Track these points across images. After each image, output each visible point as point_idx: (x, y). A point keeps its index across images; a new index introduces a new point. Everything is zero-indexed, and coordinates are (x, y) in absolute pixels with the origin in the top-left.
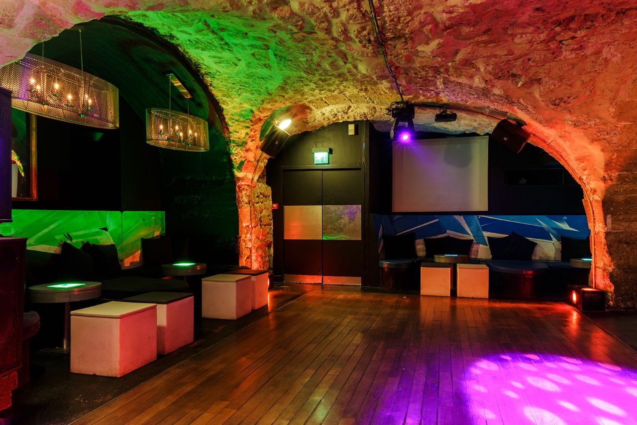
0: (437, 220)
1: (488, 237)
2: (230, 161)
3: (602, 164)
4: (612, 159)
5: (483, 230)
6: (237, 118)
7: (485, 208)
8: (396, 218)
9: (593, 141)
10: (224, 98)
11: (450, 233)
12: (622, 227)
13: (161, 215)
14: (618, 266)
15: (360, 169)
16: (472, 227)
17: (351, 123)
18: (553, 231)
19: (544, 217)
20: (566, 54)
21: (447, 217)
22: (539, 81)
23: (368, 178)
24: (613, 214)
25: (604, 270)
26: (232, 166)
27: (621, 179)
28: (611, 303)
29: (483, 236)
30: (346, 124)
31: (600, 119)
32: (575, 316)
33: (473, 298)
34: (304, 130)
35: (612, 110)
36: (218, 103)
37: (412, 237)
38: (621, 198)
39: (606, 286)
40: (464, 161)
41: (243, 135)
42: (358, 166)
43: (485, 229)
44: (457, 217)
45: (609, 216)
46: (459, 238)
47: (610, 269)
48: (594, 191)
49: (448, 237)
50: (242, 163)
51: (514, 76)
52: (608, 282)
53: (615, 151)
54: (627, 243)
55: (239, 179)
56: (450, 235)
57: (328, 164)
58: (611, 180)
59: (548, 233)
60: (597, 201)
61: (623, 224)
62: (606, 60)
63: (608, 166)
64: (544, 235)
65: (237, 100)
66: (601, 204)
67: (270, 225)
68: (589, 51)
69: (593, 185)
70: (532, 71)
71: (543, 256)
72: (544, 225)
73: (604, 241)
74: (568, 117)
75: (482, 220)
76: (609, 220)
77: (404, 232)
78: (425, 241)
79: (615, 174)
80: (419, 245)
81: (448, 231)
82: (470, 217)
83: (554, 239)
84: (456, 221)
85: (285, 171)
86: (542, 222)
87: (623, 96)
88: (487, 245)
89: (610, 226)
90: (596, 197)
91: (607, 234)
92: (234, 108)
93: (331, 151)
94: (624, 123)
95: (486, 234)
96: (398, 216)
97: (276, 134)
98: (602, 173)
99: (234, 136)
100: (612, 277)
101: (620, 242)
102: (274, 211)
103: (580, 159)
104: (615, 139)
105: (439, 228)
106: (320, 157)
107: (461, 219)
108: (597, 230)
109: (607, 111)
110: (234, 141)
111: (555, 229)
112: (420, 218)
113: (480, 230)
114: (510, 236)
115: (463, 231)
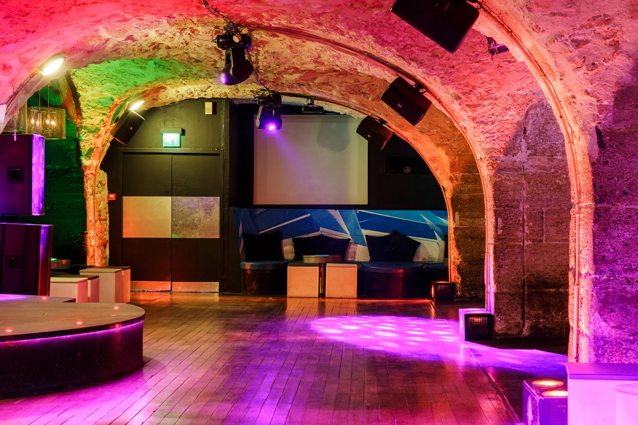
0: (309, 215)
1: (366, 236)
2: (78, 147)
3: (448, 166)
4: (455, 162)
5: (361, 228)
6: (94, 105)
7: (365, 201)
8: (258, 212)
9: (438, 145)
10: (84, 86)
11: (324, 231)
12: (467, 223)
14: (464, 259)
15: (218, 155)
16: (350, 224)
17: (209, 100)
18: (438, 229)
19: (429, 212)
21: (320, 211)
23: (228, 165)
24: (460, 211)
25: (455, 264)
26: (79, 153)
27: (464, 179)
28: (459, 293)
29: (361, 235)
30: (203, 100)
31: (440, 128)
33: (341, 298)
36: (76, 90)
37: (278, 237)
38: (466, 196)
39: (455, 278)
40: (341, 145)
41: (98, 121)
42: (216, 151)
43: (364, 226)
44: (332, 212)
45: (457, 213)
46: (334, 237)
47: (458, 262)
49: (322, 235)
50: (91, 150)
51: (364, 93)
52: (457, 274)
53: (458, 155)
54: (472, 238)
55: (86, 167)
56: (323, 234)
57: (180, 147)
58: (457, 180)
59: (432, 230)
60: (449, 199)
61: (469, 220)
63: (453, 167)
64: (428, 233)
65: (99, 89)
66: (451, 201)
67: (106, 220)
70: (378, 91)
71: (426, 257)
72: (429, 222)
73: (453, 235)
75: (361, 216)
76: (457, 217)
77: (270, 229)
78: (294, 240)
79: (459, 175)
80: (286, 245)
81: (321, 229)
82: (348, 211)
83: (438, 237)
84: (331, 217)
85: (124, 153)
86: (426, 218)
89: (458, 222)
90: (448, 195)
91: (456, 229)
92: (92, 95)
93: (183, 132)
95: (365, 232)
96: (262, 210)
98: (449, 174)
99: (87, 122)
100: (459, 269)
101: (465, 237)
102: (110, 203)
103: (433, 160)
104: (455, 145)
105: (311, 225)
106: (171, 139)
107: (336, 214)
109: (444, 123)
110: (86, 128)
111: (439, 226)
112: (288, 211)
113: (358, 227)
114: (391, 234)
115: (339, 229)
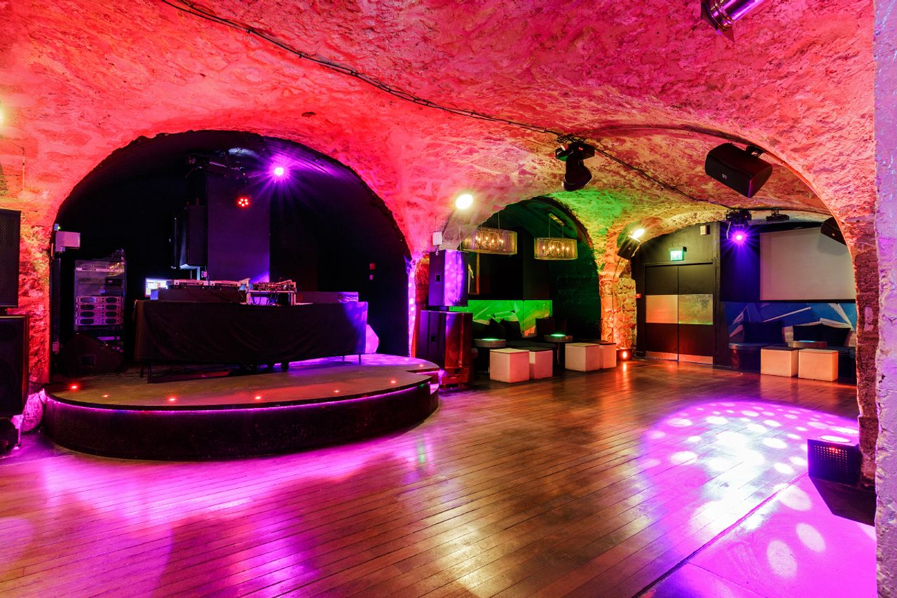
0: (809, 308)
2: (595, 264)
6: (597, 234)
8: (763, 306)
10: (587, 223)
11: (823, 321)
13: (549, 303)
15: (711, 263)
16: (851, 315)
17: (704, 224)
21: (821, 306)
23: (719, 271)
26: (596, 268)
30: (699, 225)
33: (814, 379)
34: (661, 234)
36: (583, 226)
37: (781, 324)
41: (603, 246)
42: (710, 261)
44: (833, 305)
46: (834, 326)
49: (821, 325)
50: (604, 265)
55: (602, 277)
56: (824, 323)
57: (683, 260)
65: (596, 223)
67: (634, 311)
77: (772, 319)
78: (795, 327)
80: (787, 331)
81: (821, 319)
84: (832, 310)
85: (646, 267)
92: (594, 228)
93: (685, 249)
96: (766, 304)
97: (631, 241)
99: (596, 247)
102: (637, 300)
105: (811, 316)
106: (675, 255)
107: (838, 308)
110: (597, 250)
112: (790, 305)
115: (840, 319)
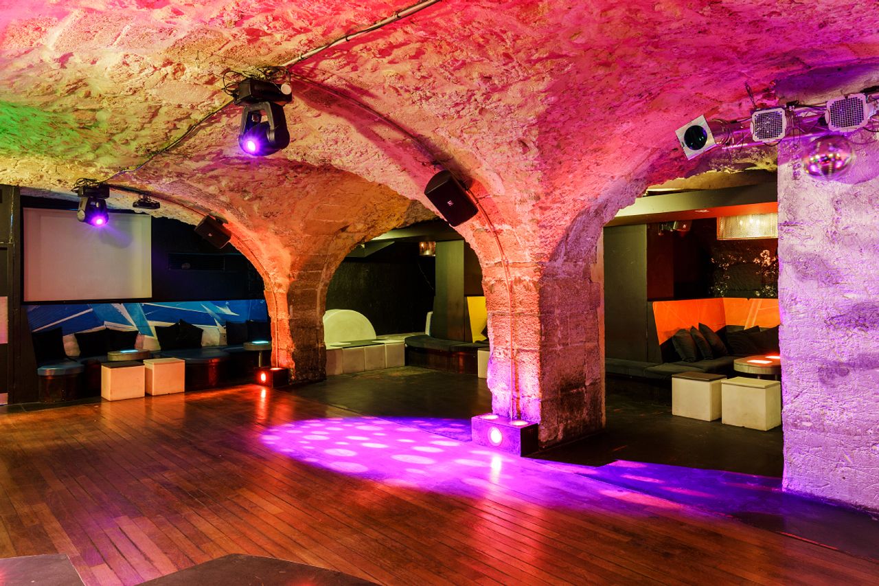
0: (91, 310)
1: (156, 328)
3: (289, 265)
4: (296, 261)
5: (148, 319)
7: (149, 294)
8: (31, 310)
9: (286, 246)
11: (108, 325)
12: (299, 315)
14: (297, 347)
15: (5, 249)
16: (135, 316)
18: (217, 317)
20: (287, 184)
21: (103, 306)
22: (261, 198)
23: (18, 261)
24: (294, 304)
25: (288, 351)
27: (300, 276)
28: (293, 377)
29: (148, 326)
31: (292, 230)
32: (264, 393)
33: (169, 394)
35: (301, 225)
37: (58, 333)
38: (298, 292)
39: (289, 364)
40: (124, 242)
42: (2, 245)
43: (150, 318)
44: (116, 306)
45: (291, 306)
46: (120, 329)
47: (292, 350)
48: (280, 286)
49: (107, 329)
51: (245, 191)
52: (290, 360)
53: (299, 255)
54: (303, 327)
56: (108, 327)
58: (294, 277)
59: (213, 319)
60: (282, 294)
61: (300, 312)
62: (308, 193)
63: (293, 267)
64: (209, 320)
66: (285, 296)
68: (300, 186)
69: (280, 280)
70: (260, 190)
72: (209, 311)
73: (287, 326)
74: (272, 226)
75: (146, 309)
76: (291, 310)
77: (51, 324)
78: (77, 336)
79: (296, 273)
80: (67, 342)
81: (106, 323)
82: (132, 305)
83: (218, 324)
84: (116, 310)
86: (207, 308)
87: (310, 217)
88: (152, 335)
89: (291, 314)
90: (281, 291)
91: (290, 321)
94: (307, 235)
95: (152, 324)
96: (35, 307)
98: (288, 271)
100: (294, 356)
101: (298, 327)
103: (273, 259)
104: (299, 247)
105: (94, 320)
107: (121, 308)
108: (280, 318)
109: (298, 225)
111: (218, 314)
112: (67, 307)
113: (144, 319)
114: (177, 324)
115: (125, 322)
